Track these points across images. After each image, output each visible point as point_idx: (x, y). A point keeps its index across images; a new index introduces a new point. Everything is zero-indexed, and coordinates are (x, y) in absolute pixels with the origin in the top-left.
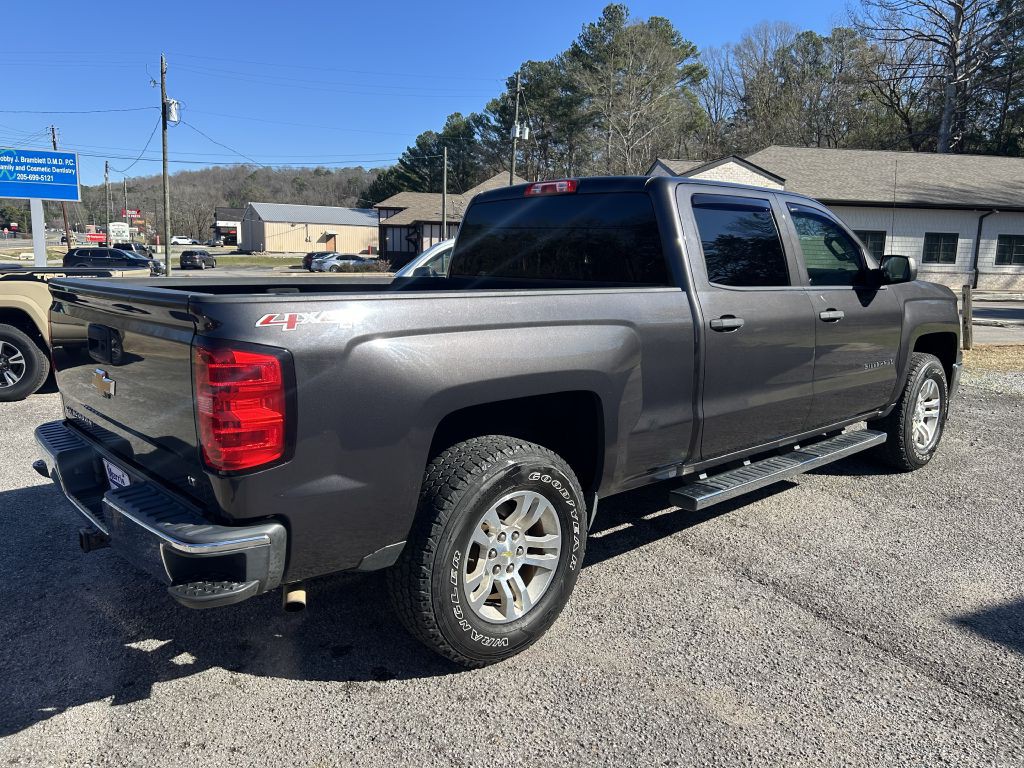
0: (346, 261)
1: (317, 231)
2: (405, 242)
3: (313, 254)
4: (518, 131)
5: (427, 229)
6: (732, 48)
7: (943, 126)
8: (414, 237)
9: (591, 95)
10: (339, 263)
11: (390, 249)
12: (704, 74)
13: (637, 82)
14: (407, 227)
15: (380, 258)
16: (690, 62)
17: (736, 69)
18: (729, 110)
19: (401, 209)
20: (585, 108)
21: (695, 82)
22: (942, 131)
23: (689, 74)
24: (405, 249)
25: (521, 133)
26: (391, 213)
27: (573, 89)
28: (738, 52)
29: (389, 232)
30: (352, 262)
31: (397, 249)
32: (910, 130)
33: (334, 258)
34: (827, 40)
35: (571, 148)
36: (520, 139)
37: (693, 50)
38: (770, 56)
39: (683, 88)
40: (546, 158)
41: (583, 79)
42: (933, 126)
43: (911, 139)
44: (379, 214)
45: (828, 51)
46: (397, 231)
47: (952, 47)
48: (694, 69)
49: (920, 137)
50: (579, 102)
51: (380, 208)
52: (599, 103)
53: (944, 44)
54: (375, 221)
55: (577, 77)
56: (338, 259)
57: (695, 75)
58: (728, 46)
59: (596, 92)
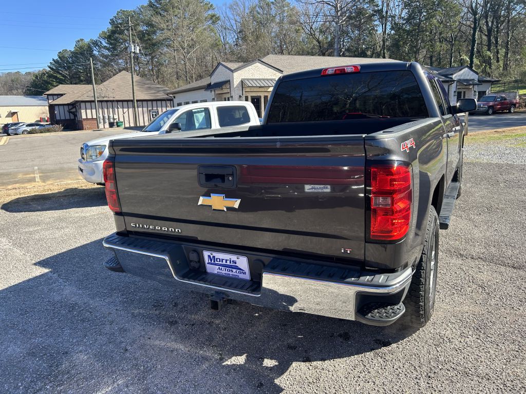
0: (34, 127)
1: (5, 111)
2: (67, 114)
3: (8, 124)
5: (83, 105)
6: (228, 5)
7: (336, 45)
8: (74, 110)
9: (163, 29)
10: (29, 129)
11: (58, 118)
12: (218, 19)
13: (185, 23)
14: (68, 105)
15: (52, 124)
16: (210, 12)
17: (231, 16)
18: (231, 39)
19: (62, 95)
20: (158, 37)
21: (214, 23)
22: (336, 47)
23: (211, 19)
24: (68, 118)
25: (134, 49)
26: (55, 97)
27: (152, 26)
28: (231, 8)
29: (56, 108)
30: (37, 127)
31: (63, 118)
32: (320, 47)
33: (25, 126)
34: (272, 3)
35: (153, 58)
36: (134, 53)
37: (211, 6)
38: (247, 11)
39: (209, 27)
40: (138, 64)
41: (156, 19)
42: (331, 44)
44: (48, 98)
45: (273, 8)
46: (61, 108)
47: (336, 7)
48: (213, 16)
50: (154, 33)
51: (48, 95)
52: (167, 34)
53: (333, 6)
54: (46, 103)
55: (154, 19)
56: (27, 126)
57: (214, 19)
58: (226, 5)
59: (165, 27)
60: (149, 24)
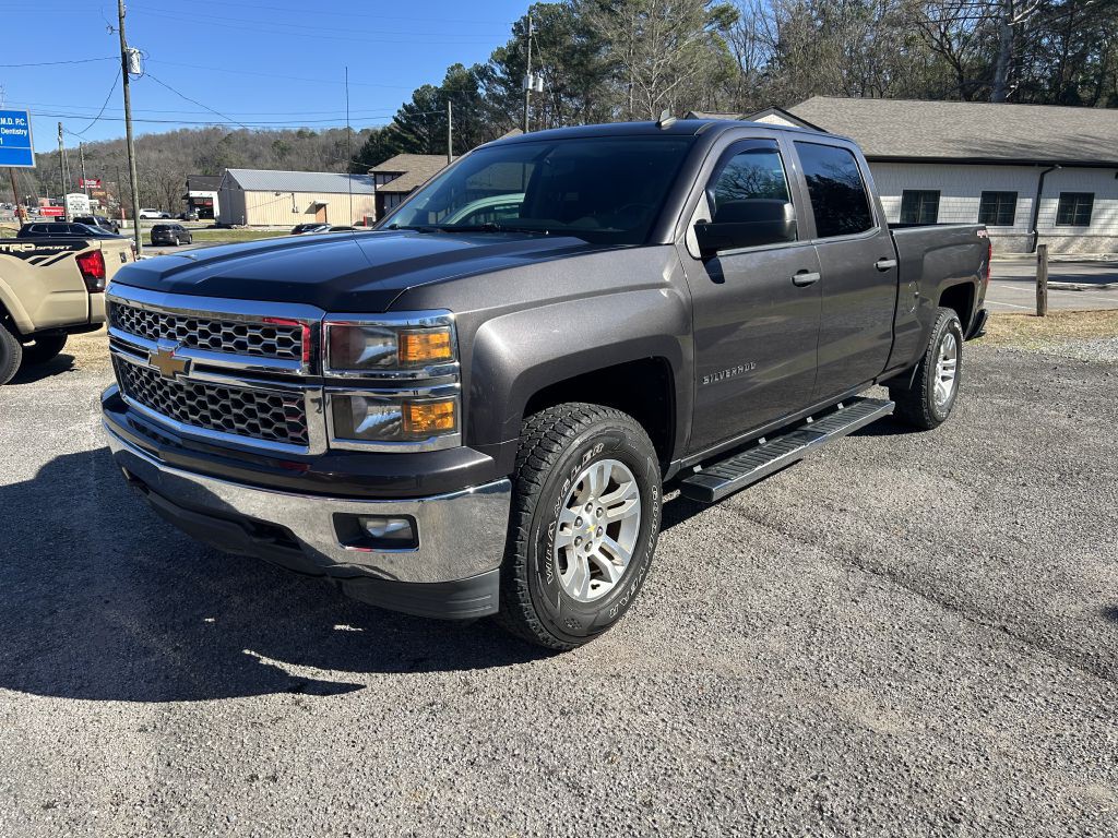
1: (304, 201)
3: (302, 226)
4: (531, 82)
7: (998, 73)
9: (610, 42)
12: (734, 17)
13: (660, 26)
16: (718, 3)
17: (770, 11)
18: (761, 57)
19: (400, 174)
20: (603, 57)
21: (724, 26)
22: (997, 79)
23: (717, 17)
25: (534, 85)
26: (388, 178)
27: (590, 34)
29: (387, 199)
32: (961, 78)
33: (327, 231)
35: (588, 102)
36: (533, 91)
39: (712, 33)
41: (599, 22)
42: (987, 73)
43: (962, 88)
44: (375, 179)
46: (395, 199)
48: (723, 11)
49: (972, 86)
50: (597, 50)
51: (376, 173)
52: (619, 51)
54: (371, 189)
55: (594, 20)
57: (724, 17)
59: (616, 38)
60: (586, 31)
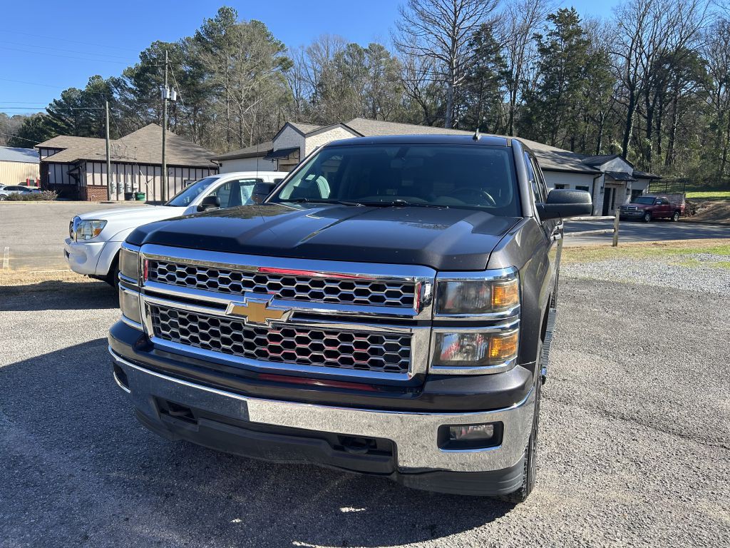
0: (15, 192)
2: (66, 176)
4: (168, 93)
5: (89, 166)
6: (306, 48)
7: (447, 113)
8: (76, 172)
9: (213, 72)
10: (7, 193)
11: (52, 181)
12: (290, 64)
13: (245, 66)
14: (69, 164)
15: (42, 189)
16: (280, 55)
17: (309, 63)
18: (306, 93)
19: (61, 150)
20: (206, 81)
21: (284, 69)
22: (447, 115)
23: (280, 64)
24: (66, 182)
25: (170, 95)
26: (51, 152)
27: (199, 66)
28: (310, 52)
29: (51, 167)
30: (20, 192)
31: (59, 181)
32: (426, 114)
33: (2, 189)
34: (366, 50)
35: (196, 110)
36: (170, 100)
37: (282, 46)
38: (331, 58)
39: (277, 74)
40: (175, 116)
41: (205, 58)
42: (441, 112)
43: (427, 119)
44: (40, 153)
45: (367, 58)
46: (58, 168)
47: (450, 63)
48: (284, 60)
50: (201, 76)
51: (41, 148)
52: (219, 78)
53: (446, 61)
54: (37, 159)
55: (202, 57)
56: (4, 189)
57: (285, 64)
58: (303, 47)
59: (217, 69)
60: (195, 63)
